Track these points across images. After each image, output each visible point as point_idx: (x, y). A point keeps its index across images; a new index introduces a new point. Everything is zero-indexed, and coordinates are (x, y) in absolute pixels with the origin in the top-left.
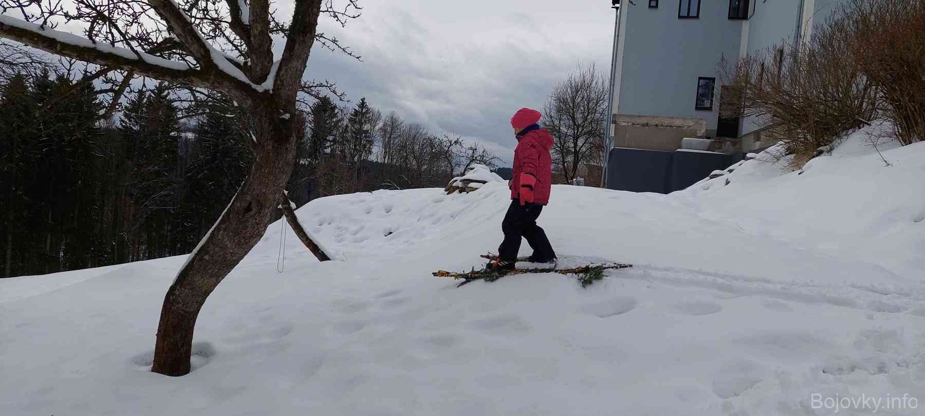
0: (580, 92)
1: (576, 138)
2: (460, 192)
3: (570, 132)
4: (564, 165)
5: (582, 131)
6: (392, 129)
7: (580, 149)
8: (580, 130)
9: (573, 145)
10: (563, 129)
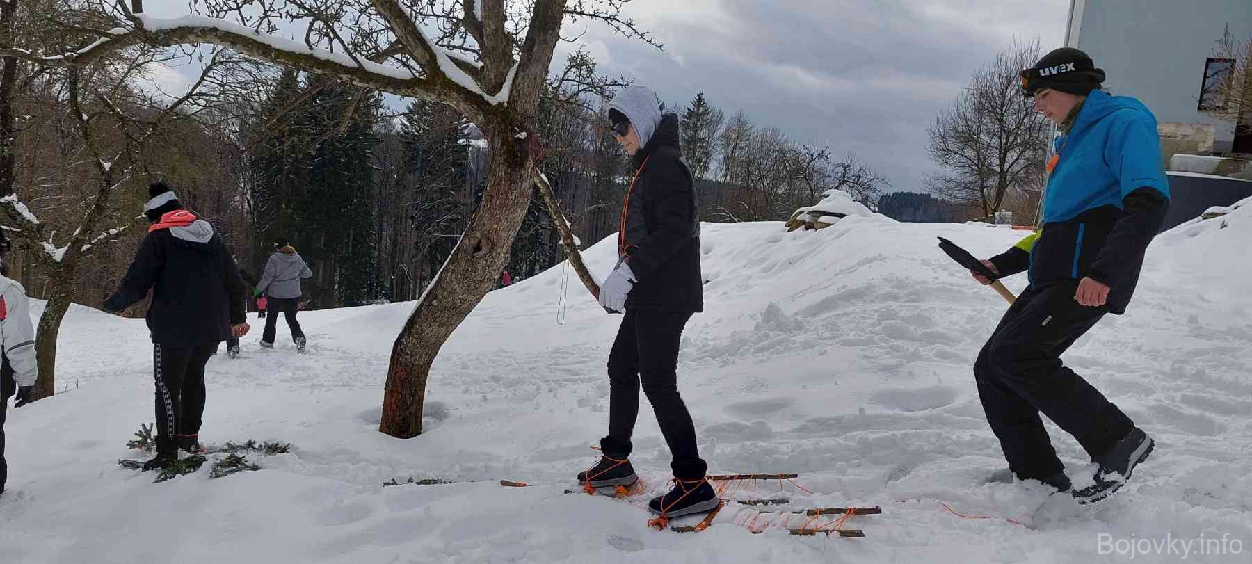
0: (1014, 82)
1: (1003, 152)
2: (807, 229)
3: (995, 141)
4: (982, 191)
5: (1014, 141)
6: (738, 137)
7: (1009, 169)
8: (1011, 139)
9: (998, 163)
10: (985, 138)
